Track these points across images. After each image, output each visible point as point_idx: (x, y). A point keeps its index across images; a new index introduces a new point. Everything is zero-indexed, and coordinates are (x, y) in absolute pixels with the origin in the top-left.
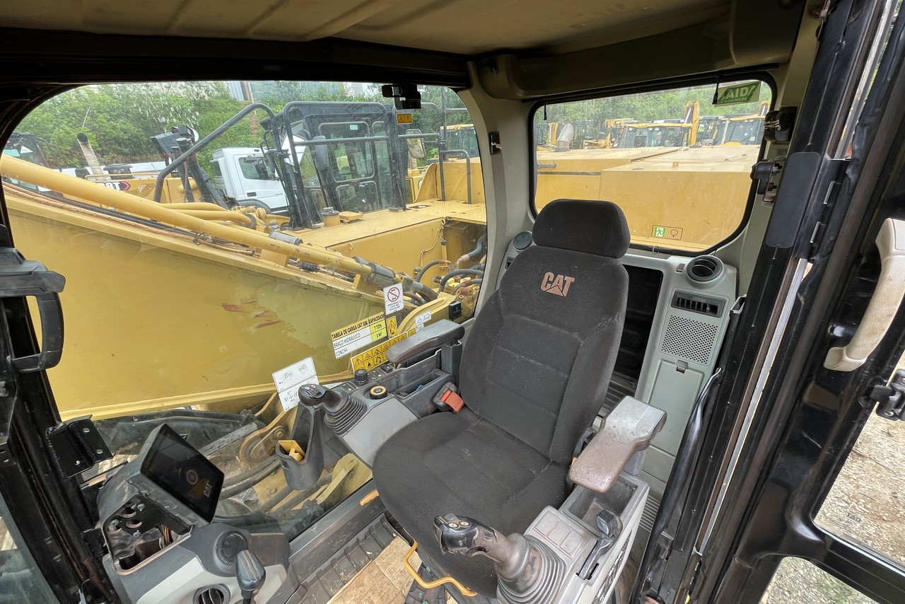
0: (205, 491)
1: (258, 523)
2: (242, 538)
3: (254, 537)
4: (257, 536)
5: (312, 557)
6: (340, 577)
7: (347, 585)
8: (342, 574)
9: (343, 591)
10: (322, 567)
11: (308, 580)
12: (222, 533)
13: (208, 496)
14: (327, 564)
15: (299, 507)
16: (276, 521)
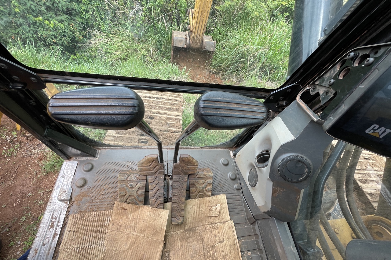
0: (377, 126)
1: (313, 201)
2: (301, 179)
3: (300, 192)
4: (299, 195)
5: (270, 236)
6: (248, 251)
7: (240, 253)
8: (250, 254)
9: (238, 249)
10: (260, 240)
11: (256, 227)
12: (311, 164)
13: (367, 131)
14: (262, 246)
15: (318, 244)
16: (311, 218)
